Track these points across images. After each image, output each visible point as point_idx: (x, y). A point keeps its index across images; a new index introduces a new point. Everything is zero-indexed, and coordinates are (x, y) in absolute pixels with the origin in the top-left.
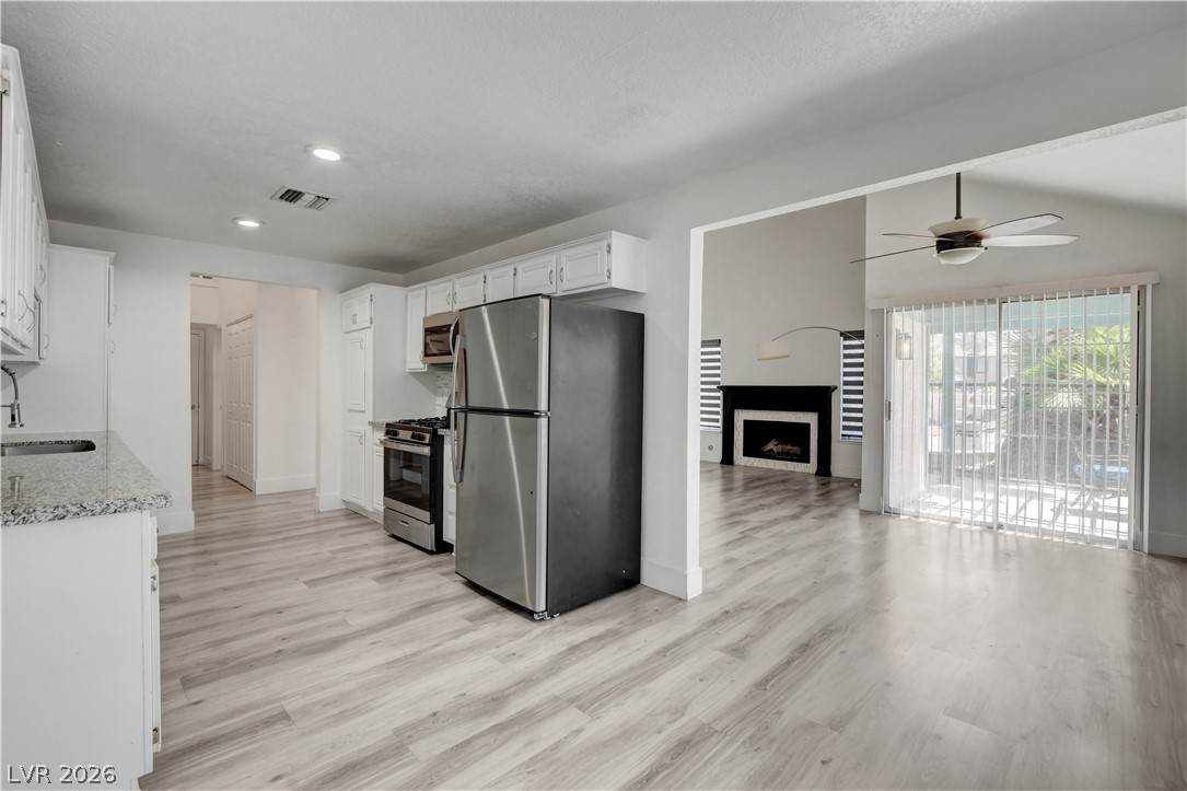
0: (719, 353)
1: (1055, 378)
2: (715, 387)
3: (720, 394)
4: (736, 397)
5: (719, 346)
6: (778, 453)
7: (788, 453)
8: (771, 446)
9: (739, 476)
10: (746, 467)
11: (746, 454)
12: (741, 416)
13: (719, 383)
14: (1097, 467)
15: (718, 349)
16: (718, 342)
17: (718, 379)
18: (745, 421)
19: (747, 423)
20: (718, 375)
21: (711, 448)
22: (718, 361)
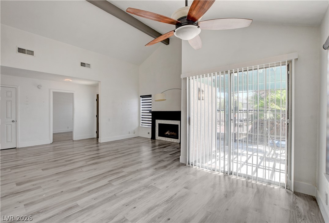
0: (151, 99)
1: (263, 107)
2: (148, 112)
3: (151, 114)
4: (156, 115)
5: (151, 97)
6: (169, 135)
7: (173, 135)
8: (167, 133)
9: (157, 143)
10: (159, 140)
11: (159, 135)
12: (158, 122)
13: (151, 110)
14: (276, 142)
15: (151, 98)
16: (150, 96)
17: (151, 109)
18: (159, 124)
19: (160, 124)
20: (151, 108)
21: (149, 133)
22: (151, 102)
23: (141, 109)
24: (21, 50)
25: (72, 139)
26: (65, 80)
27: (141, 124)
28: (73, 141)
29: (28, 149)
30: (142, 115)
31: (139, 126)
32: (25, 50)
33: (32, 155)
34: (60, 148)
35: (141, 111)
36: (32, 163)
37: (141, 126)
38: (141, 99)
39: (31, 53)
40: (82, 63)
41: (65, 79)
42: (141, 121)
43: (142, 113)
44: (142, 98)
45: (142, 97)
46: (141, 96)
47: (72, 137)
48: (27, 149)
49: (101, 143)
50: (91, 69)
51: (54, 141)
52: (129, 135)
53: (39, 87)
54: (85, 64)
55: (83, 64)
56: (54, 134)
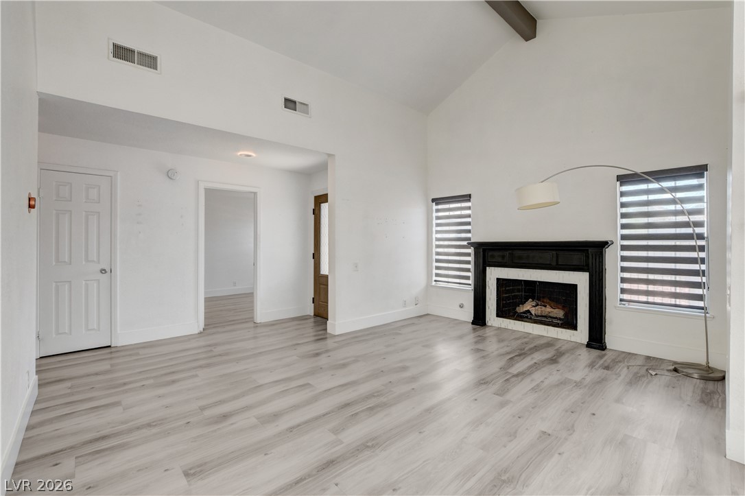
0: (469, 208)
2: (465, 243)
3: (471, 250)
4: (488, 254)
5: (469, 201)
6: (537, 316)
7: (549, 316)
8: (528, 307)
9: (491, 338)
10: (500, 329)
12: (494, 274)
13: (469, 239)
15: (468, 204)
16: (468, 197)
17: (469, 235)
18: (498, 280)
19: (500, 282)
20: (469, 231)
21: (461, 306)
22: (469, 216)
23: (435, 236)
24: (122, 53)
25: (251, 319)
26: (239, 154)
27: (434, 278)
28: (256, 325)
29: (141, 352)
30: (438, 254)
31: (428, 286)
32: (133, 51)
33: (151, 381)
34: (227, 354)
35: (435, 243)
36: (149, 425)
37: (434, 283)
38: (435, 207)
39: (150, 61)
40: (287, 100)
41: (239, 151)
42: (435, 271)
43: (438, 246)
44: (437, 204)
45: (437, 201)
46: (433, 200)
47: (251, 309)
48: (138, 354)
49: (335, 336)
50: (310, 117)
51: (208, 325)
52: (404, 309)
53: (170, 175)
54: (295, 102)
55: (290, 104)
56: (207, 300)
